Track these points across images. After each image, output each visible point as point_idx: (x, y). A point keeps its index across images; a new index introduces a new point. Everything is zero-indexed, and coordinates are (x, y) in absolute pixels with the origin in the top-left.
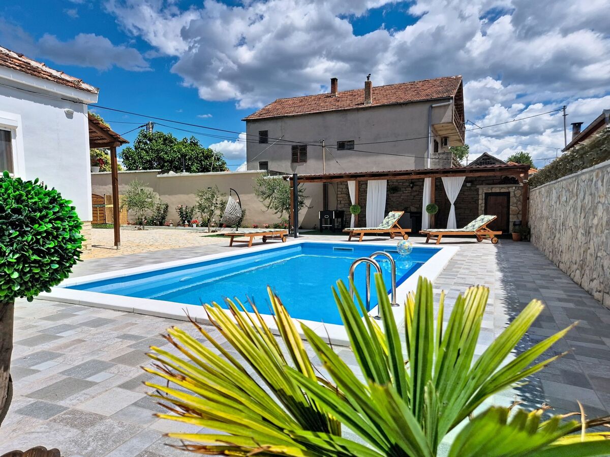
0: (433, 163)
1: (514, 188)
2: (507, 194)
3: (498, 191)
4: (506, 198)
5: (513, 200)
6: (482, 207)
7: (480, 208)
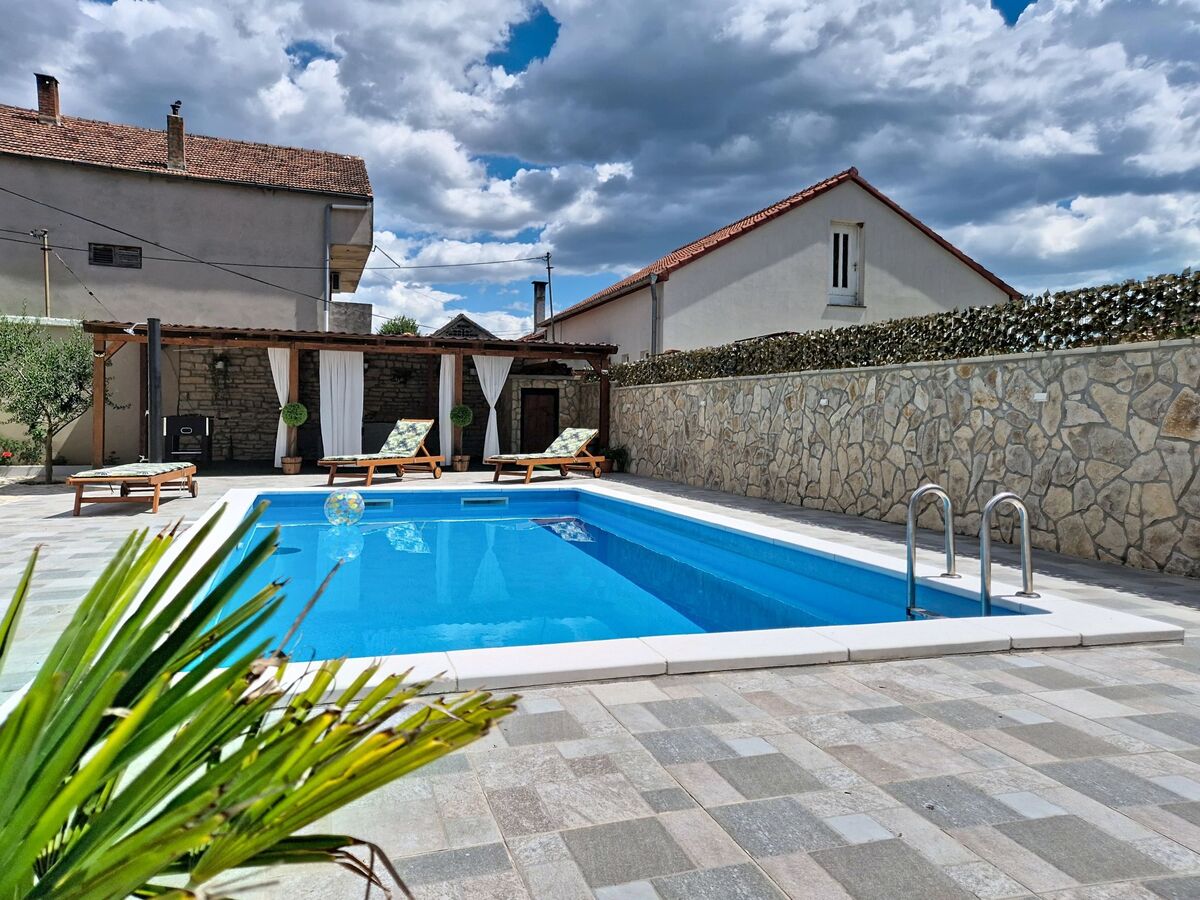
0: (333, 322)
1: (565, 382)
2: (555, 392)
3: (542, 386)
4: (552, 397)
5: (563, 403)
6: (517, 413)
7: (513, 417)
